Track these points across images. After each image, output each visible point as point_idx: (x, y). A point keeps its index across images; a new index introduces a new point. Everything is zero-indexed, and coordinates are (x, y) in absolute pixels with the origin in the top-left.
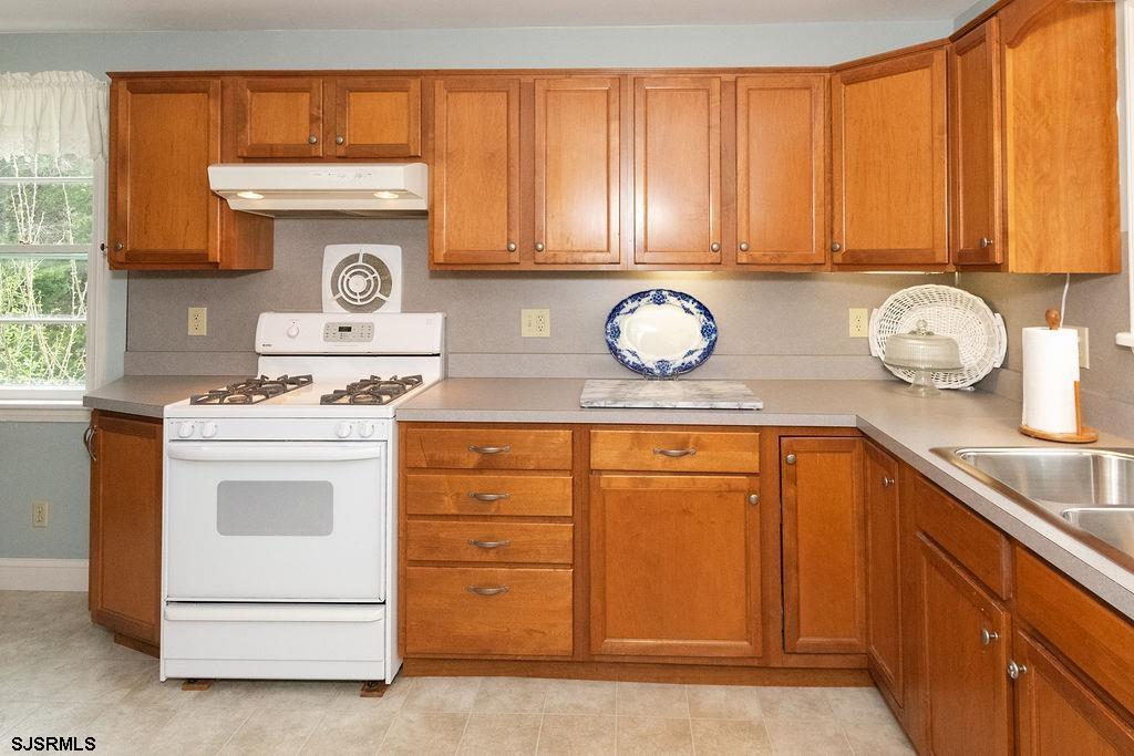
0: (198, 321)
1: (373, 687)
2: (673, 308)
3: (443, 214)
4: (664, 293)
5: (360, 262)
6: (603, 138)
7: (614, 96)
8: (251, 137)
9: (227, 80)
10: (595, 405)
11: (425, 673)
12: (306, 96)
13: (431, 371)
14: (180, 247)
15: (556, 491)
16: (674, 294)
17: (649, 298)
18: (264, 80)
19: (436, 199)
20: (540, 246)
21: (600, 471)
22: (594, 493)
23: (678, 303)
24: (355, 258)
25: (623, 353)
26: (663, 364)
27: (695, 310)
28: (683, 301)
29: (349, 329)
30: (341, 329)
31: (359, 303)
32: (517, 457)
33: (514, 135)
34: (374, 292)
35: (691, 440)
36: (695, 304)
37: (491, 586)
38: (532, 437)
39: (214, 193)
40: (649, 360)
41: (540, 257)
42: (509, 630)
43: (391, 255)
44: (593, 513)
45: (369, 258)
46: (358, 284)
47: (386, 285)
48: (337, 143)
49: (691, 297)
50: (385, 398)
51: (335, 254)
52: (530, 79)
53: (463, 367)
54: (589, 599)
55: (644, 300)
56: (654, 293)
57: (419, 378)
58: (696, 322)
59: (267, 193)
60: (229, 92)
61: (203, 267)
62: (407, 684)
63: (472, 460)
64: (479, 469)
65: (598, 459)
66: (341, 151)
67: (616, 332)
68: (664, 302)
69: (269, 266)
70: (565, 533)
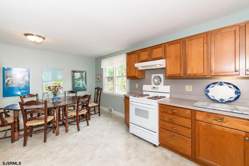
0: (137, 86)
1: (155, 146)
2: (225, 87)
3: (168, 68)
4: (222, 83)
5: (157, 77)
6: (202, 48)
7: (205, 38)
8: (141, 59)
9: (138, 51)
10: (197, 106)
11: (164, 147)
12: (147, 51)
13: (168, 96)
14: (133, 75)
15: (188, 123)
16: (226, 83)
17: (218, 84)
18: (142, 50)
19: (167, 65)
20: (187, 73)
21: (198, 121)
22: (197, 125)
23: (227, 85)
24: (156, 76)
25: (210, 96)
26: (222, 100)
27: (233, 87)
28: (228, 85)
29: (155, 88)
30: (154, 88)
31: (157, 84)
32: (179, 114)
33: (182, 51)
34: (159, 82)
35: (225, 119)
36: (233, 86)
37: (174, 136)
38: (182, 110)
39: (136, 68)
40: (218, 98)
41: (187, 75)
42: (178, 146)
43: (162, 76)
44: (196, 129)
45: (158, 76)
46: (156, 81)
47: (161, 81)
48: (151, 58)
49: (231, 84)
50: (157, 99)
51: (153, 76)
52: (185, 39)
53: (174, 96)
54: (195, 147)
55: (216, 84)
56: (219, 83)
57: (165, 97)
58: (233, 90)
59: (142, 67)
60: (138, 53)
61: (135, 78)
62: (160, 147)
63: (171, 112)
64: (171, 114)
65: (198, 118)
66: (152, 59)
67: (208, 91)
68: (222, 85)
69: (145, 78)
70: (190, 131)
